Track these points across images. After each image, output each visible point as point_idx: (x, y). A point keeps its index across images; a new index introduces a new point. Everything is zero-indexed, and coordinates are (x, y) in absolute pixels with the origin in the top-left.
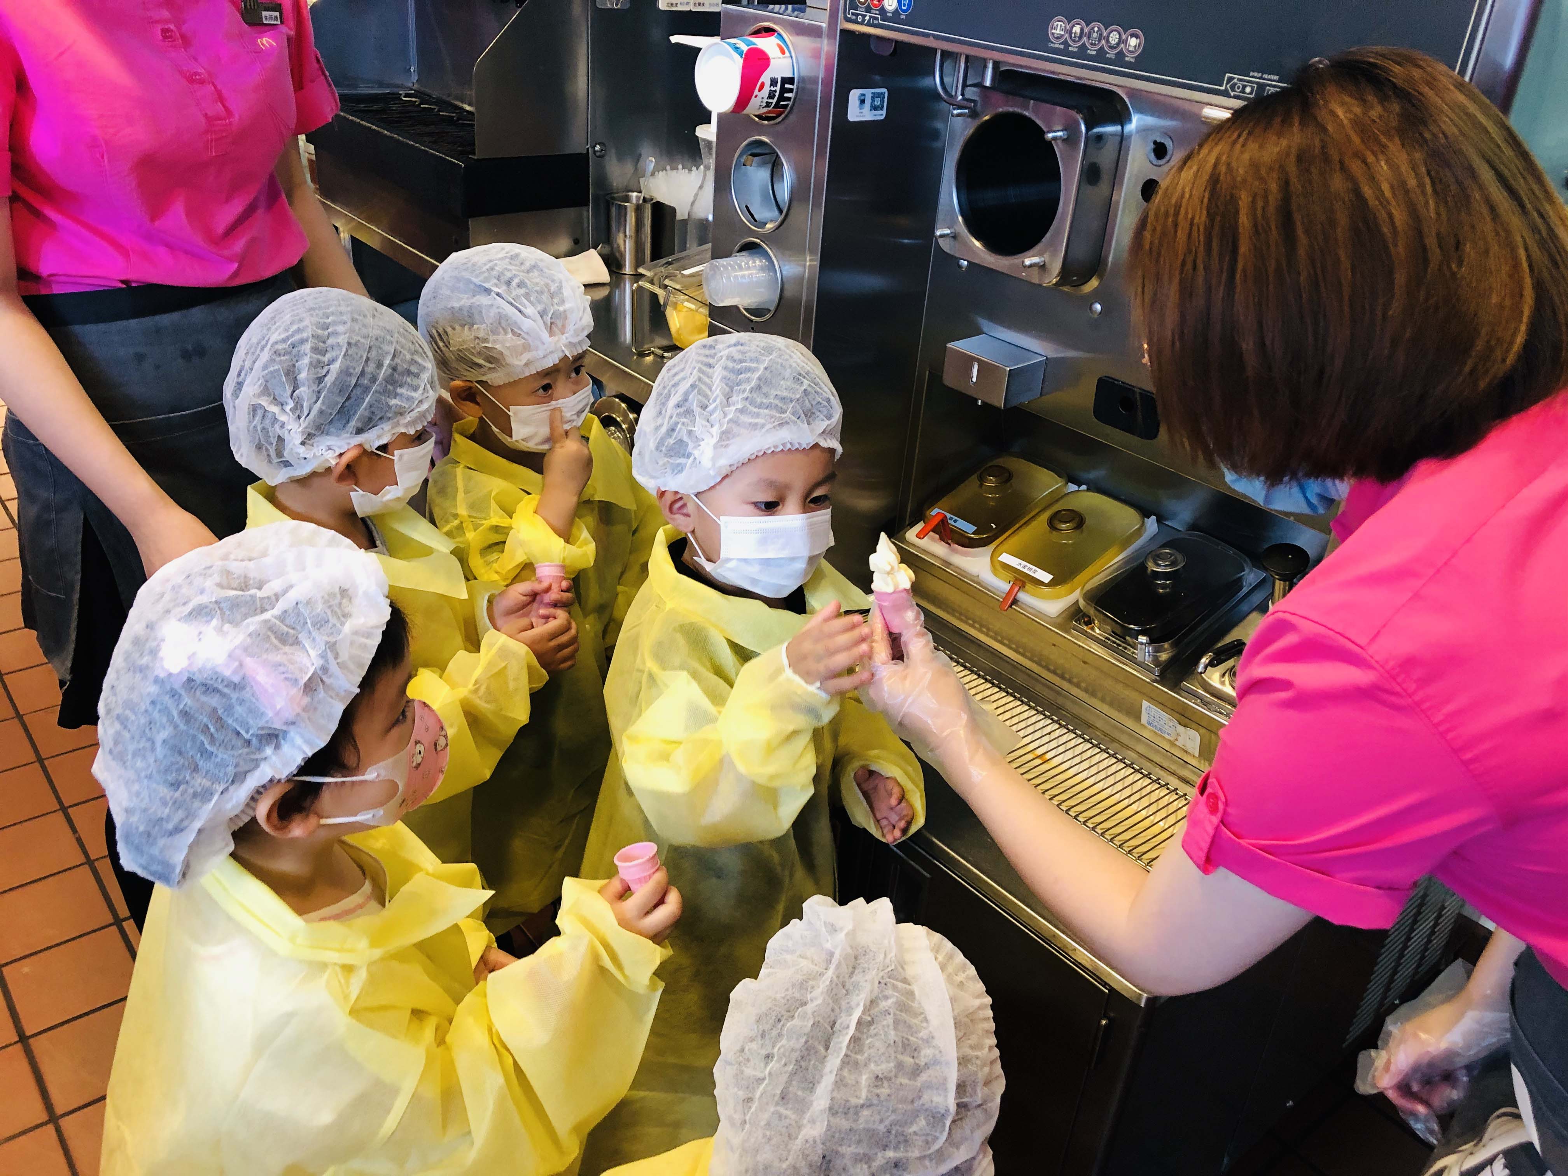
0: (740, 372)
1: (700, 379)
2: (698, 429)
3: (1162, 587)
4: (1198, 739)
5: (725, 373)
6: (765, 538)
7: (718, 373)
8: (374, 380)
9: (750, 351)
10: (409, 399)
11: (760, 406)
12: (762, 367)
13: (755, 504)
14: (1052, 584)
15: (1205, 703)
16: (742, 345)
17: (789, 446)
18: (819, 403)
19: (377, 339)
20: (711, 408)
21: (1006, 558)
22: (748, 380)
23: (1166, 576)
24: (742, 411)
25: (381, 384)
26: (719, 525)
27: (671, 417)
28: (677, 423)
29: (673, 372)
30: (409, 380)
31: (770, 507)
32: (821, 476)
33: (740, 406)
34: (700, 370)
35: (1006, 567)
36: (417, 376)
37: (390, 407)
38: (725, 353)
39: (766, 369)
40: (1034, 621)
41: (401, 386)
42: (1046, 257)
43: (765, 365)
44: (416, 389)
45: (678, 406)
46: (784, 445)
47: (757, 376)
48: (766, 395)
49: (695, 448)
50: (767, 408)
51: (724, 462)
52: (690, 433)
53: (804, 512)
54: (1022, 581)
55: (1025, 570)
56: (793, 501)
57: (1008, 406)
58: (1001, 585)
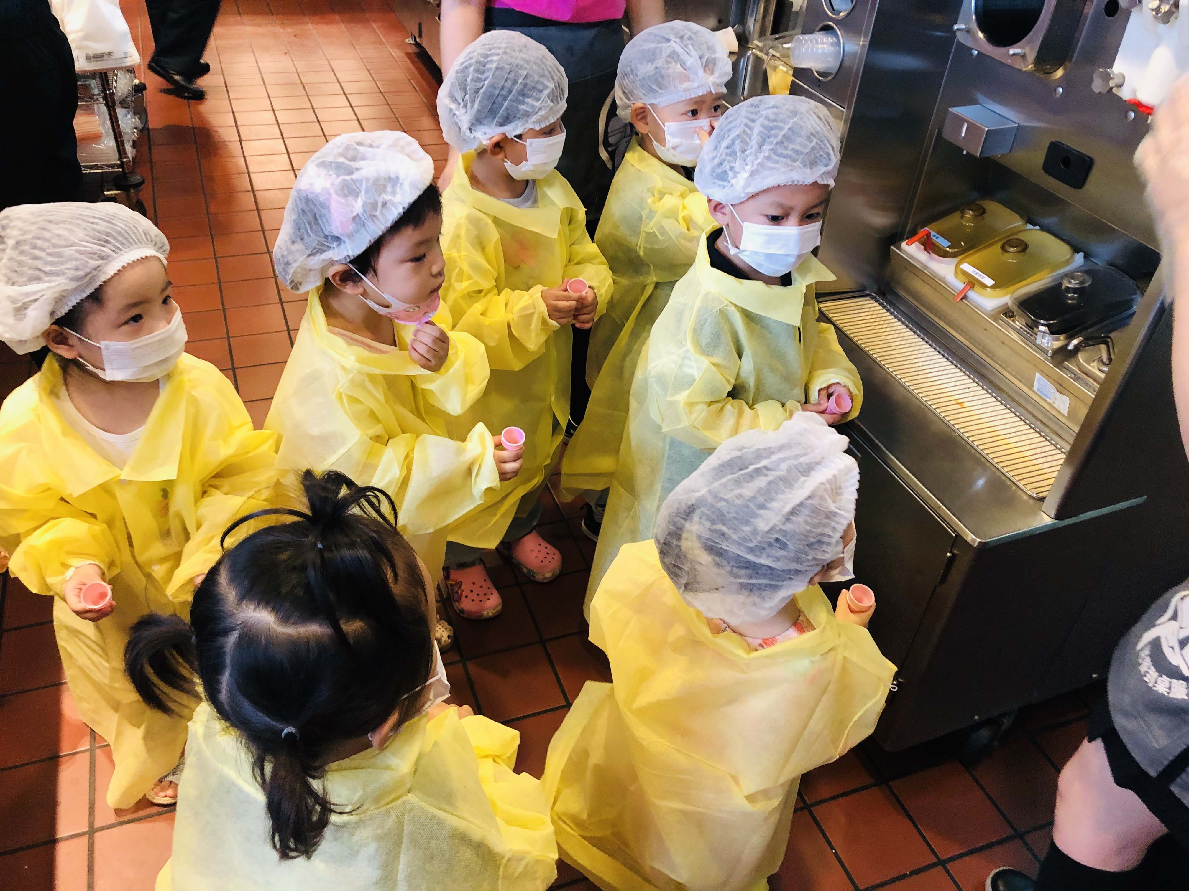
0: (772, 129)
1: (744, 132)
2: (737, 165)
3: (1072, 299)
4: (1068, 402)
5: (761, 129)
6: (771, 240)
7: (757, 128)
8: (510, 92)
9: (781, 113)
10: (532, 106)
11: (780, 155)
12: (787, 127)
13: (767, 216)
14: (992, 287)
15: (1077, 379)
16: (777, 107)
17: (796, 183)
18: (821, 156)
19: (517, 66)
20: (748, 152)
21: (966, 267)
22: (776, 136)
23: (1074, 290)
24: (768, 158)
25: (514, 95)
26: (742, 227)
27: (722, 155)
28: (724, 160)
29: (730, 119)
30: (534, 94)
31: (775, 220)
32: (817, 202)
33: (767, 154)
34: (746, 125)
35: (965, 273)
36: (541, 91)
37: (519, 110)
38: (764, 113)
39: (789, 129)
40: (974, 313)
41: (528, 97)
42: (1027, 50)
43: (789, 126)
44: (538, 100)
45: (728, 147)
46: (793, 182)
47: (782, 134)
48: (786, 148)
49: (733, 178)
50: (784, 157)
51: (752, 190)
52: (732, 168)
53: (801, 225)
54: (972, 283)
55: (977, 276)
56: (793, 219)
57: (983, 156)
58: (959, 285)
